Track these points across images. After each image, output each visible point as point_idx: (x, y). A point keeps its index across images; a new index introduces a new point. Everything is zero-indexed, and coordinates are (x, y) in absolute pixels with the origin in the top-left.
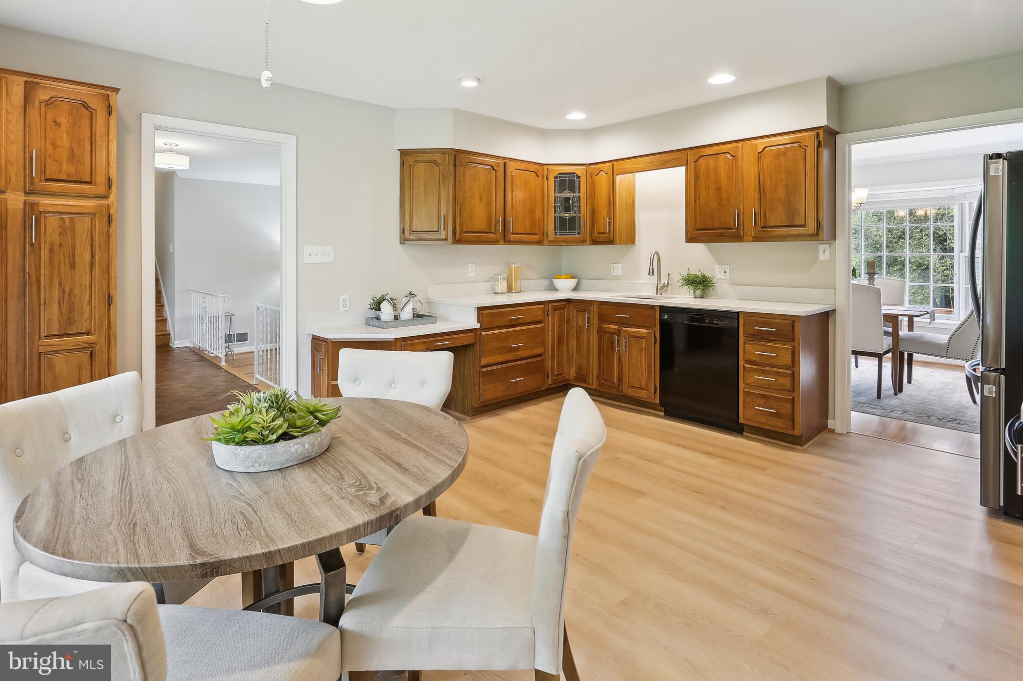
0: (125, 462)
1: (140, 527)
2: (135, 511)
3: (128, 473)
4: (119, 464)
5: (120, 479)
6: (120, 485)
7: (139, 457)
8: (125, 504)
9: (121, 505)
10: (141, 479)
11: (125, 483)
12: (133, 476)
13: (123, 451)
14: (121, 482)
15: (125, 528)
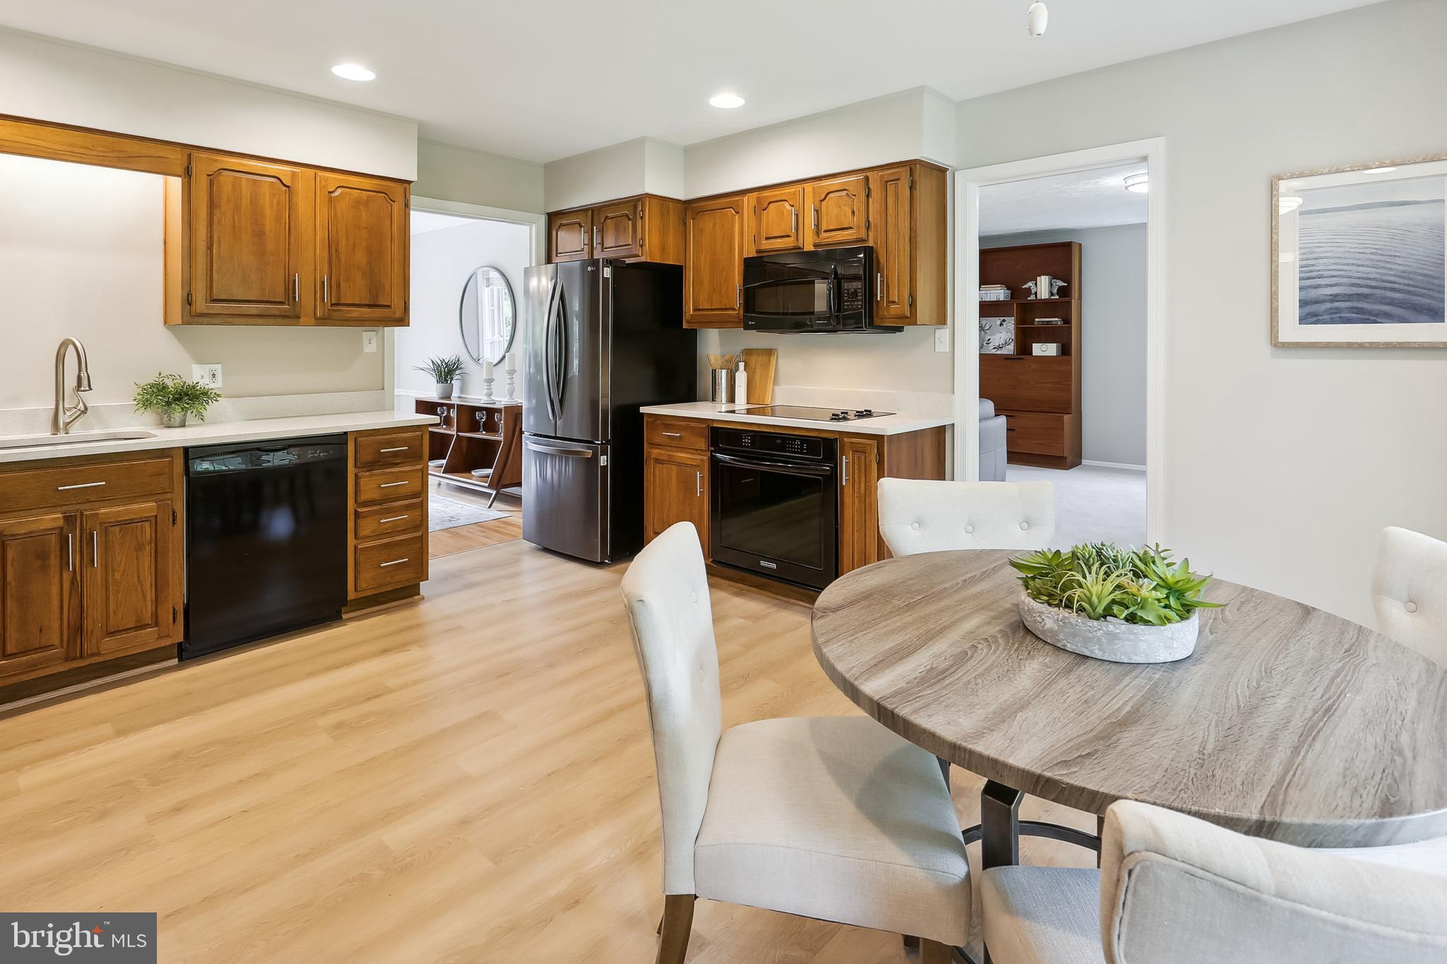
0: (1304, 741)
1: (1343, 646)
2: (1339, 662)
3: (1314, 716)
4: (1318, 745)
5: (1333, 715)
6: (1337, 704)
7: (1273, 738)
8: (1346, 676)
9: (1352, 677)
10: (1303, 695)
11: (1330, 702)
12: (1310, 707)
13: (1291, 773)
14: (1334, 707)
15: (1360, 654)
